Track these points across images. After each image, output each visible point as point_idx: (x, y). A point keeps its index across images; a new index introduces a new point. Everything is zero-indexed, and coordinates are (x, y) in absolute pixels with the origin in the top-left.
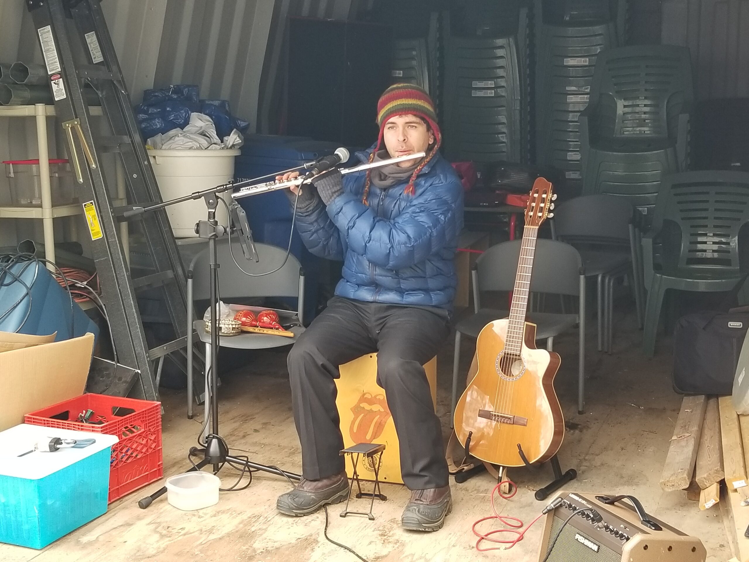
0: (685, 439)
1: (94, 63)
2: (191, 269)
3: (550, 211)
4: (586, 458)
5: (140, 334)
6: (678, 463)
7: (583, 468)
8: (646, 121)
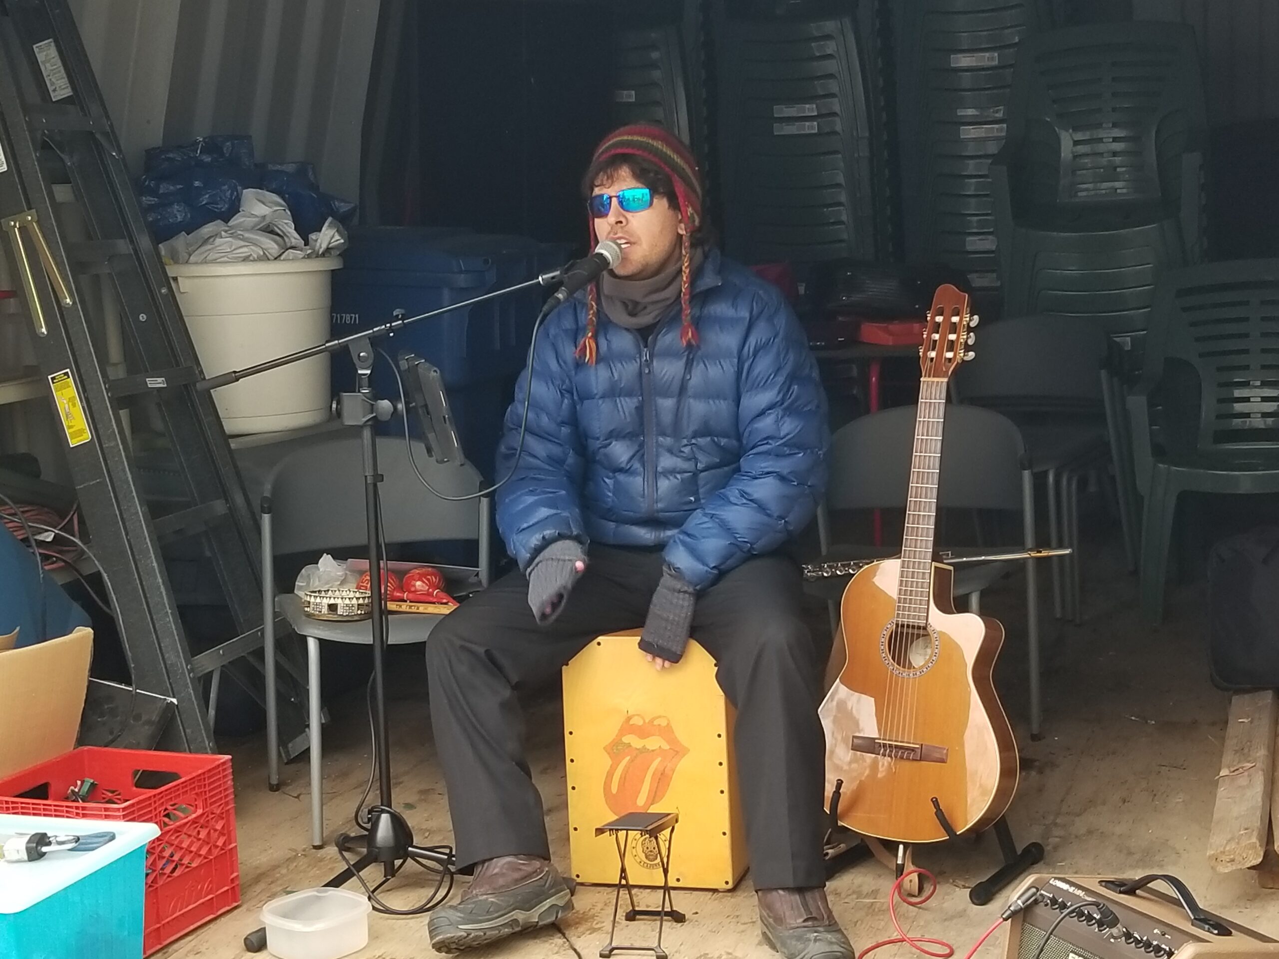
0: (1246, 773)
1: (54, 100)
2: (267, 494)
3: (967, 348)
4: (1058, 821)
5: (174, 627)
6: (1237, 818)
7: (1053, 841)
8: (1118, 170)
